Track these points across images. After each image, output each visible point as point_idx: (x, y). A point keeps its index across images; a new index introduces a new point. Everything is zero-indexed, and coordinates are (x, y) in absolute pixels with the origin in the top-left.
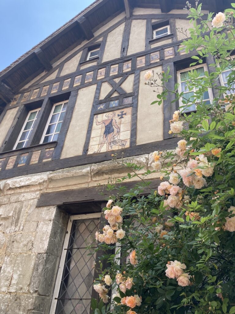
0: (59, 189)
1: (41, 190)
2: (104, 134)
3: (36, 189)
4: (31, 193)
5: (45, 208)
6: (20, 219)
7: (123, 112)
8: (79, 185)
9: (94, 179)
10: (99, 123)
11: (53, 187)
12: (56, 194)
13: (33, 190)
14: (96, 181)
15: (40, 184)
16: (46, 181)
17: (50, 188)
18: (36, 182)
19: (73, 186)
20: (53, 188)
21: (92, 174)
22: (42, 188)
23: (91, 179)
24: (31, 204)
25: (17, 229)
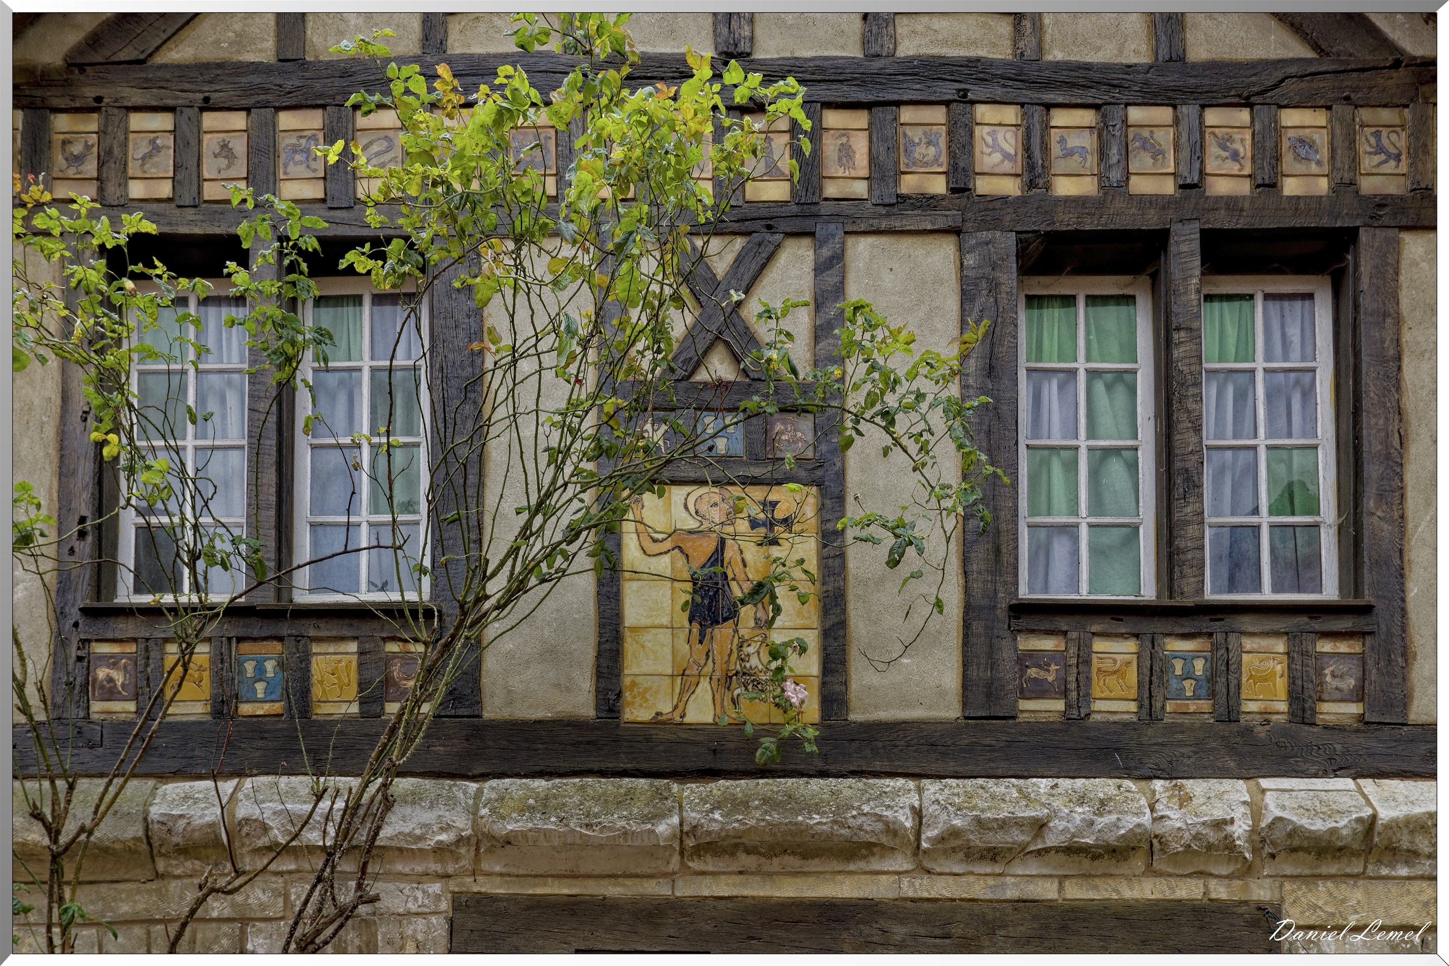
0: (536, 885)
1: (448, 876)
2: (690, 622)
3: (419, 869)
4: (402, 886)
7: (774, 504)
8: (629, 882)
9: (695, 865)
10: (655, 541)
11: (504, 870)
12: (529, 908)
13: (407, 870)
14: (703, 873)
15: (440, 850)
16: (469, 838)
17: (489, 874)
18: (420, 838)
19: (606, 881)
20: (501, 875)
21: (690, 843)
22: (450, 869)
23: (682, 863)
24: (420, 937)
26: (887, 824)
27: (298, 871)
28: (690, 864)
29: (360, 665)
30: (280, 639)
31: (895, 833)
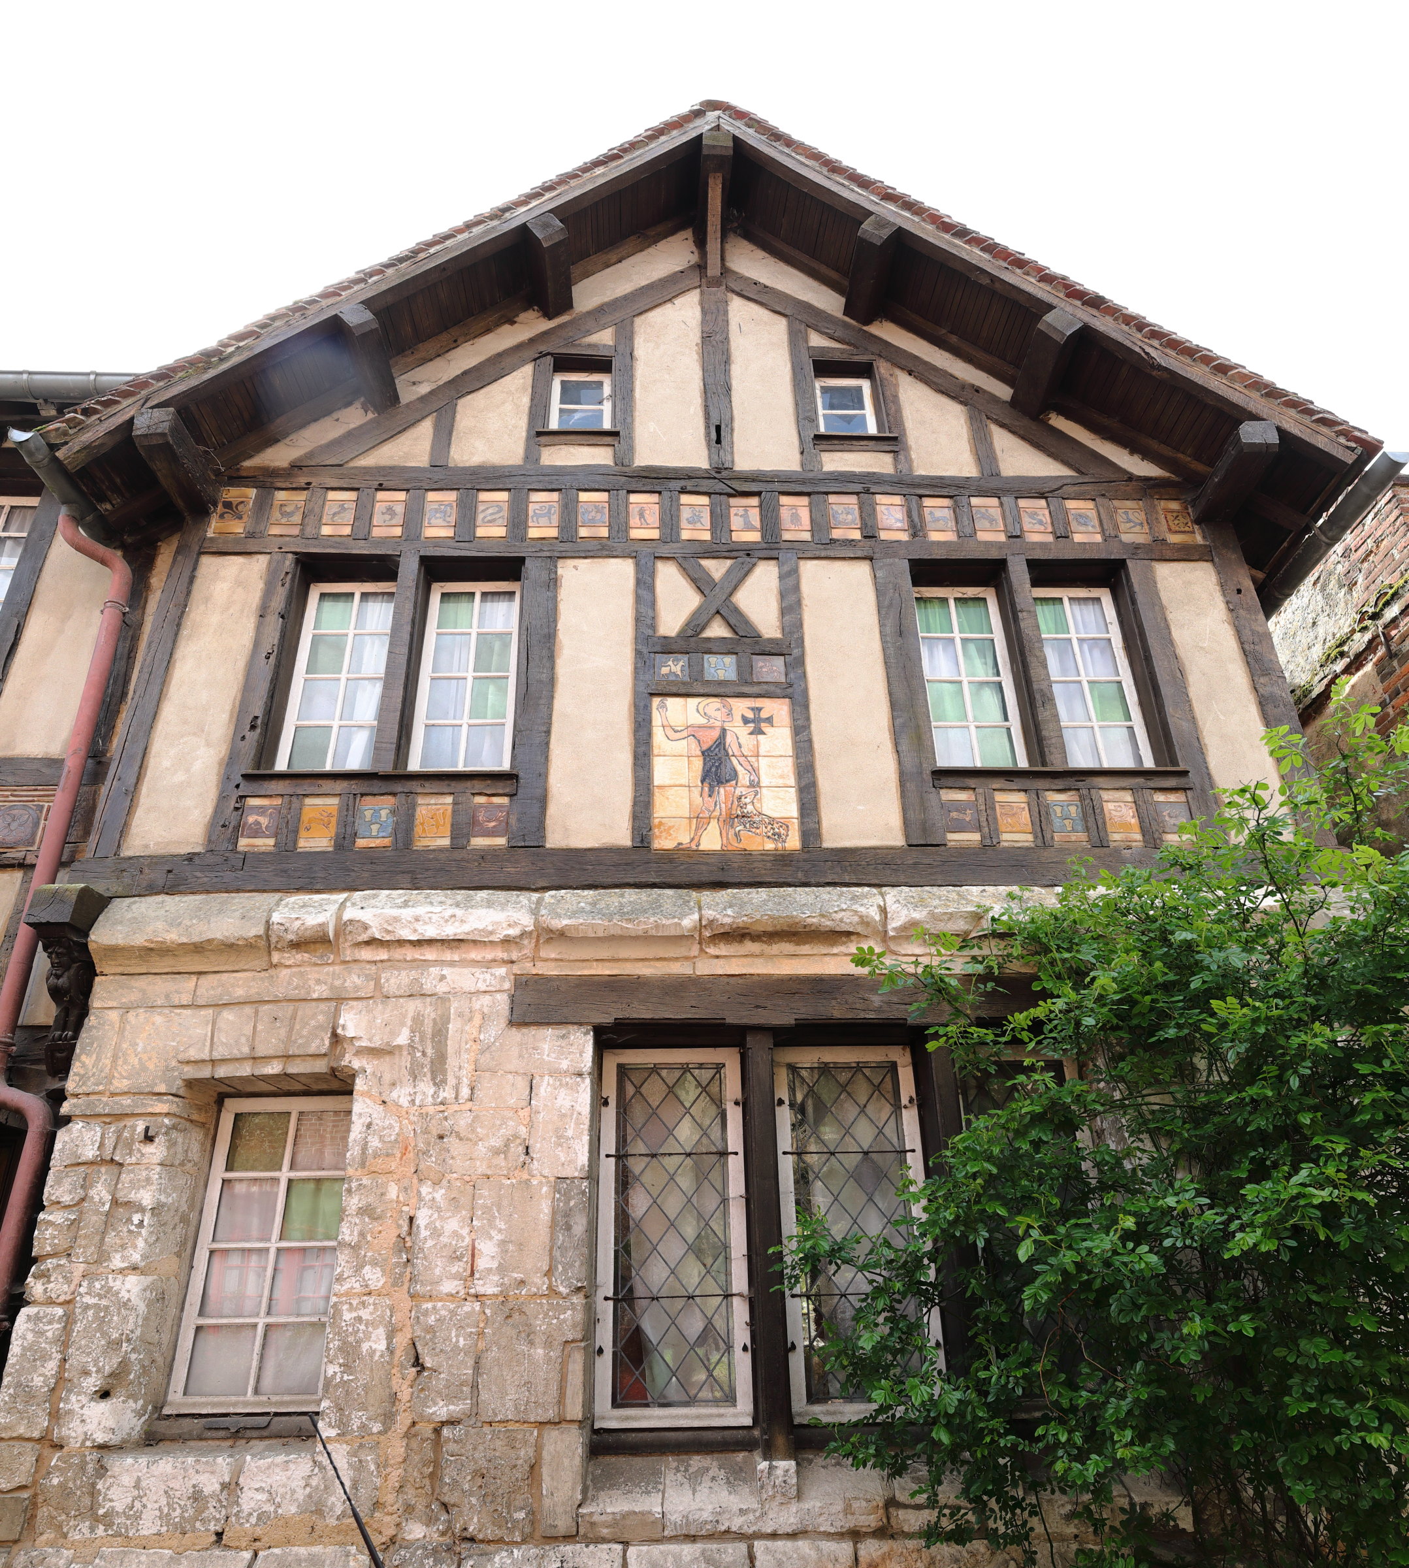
0: (583, 968)
1: (512, 962)
2: (703, 781)
3: (489, 956)
4: (474, 970)
5: (549, 1032)
6: (452, 1062)
7: (760, 709)
8: (658, 964)
9: (712, 950)
10: (676, 731)
11: (558, 957)
12: (577, 986)
13: (479, 958)
14: (717, 957)
15: (507, 941)
16: (531, 933)
17: (546, 960)
18: (491, 933)
19: (640, 964)
20: (556, 960)
21: (707, 934)
22: (514, 958)
23: (701, 950)
24: (486, 1010)
25: (447, 1093)
26: (861, 917)
27: (389, 960)
28: (708, 950)
29: (454, 811)
30: (394, 794)
31: (867, 924)
